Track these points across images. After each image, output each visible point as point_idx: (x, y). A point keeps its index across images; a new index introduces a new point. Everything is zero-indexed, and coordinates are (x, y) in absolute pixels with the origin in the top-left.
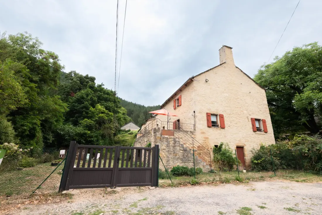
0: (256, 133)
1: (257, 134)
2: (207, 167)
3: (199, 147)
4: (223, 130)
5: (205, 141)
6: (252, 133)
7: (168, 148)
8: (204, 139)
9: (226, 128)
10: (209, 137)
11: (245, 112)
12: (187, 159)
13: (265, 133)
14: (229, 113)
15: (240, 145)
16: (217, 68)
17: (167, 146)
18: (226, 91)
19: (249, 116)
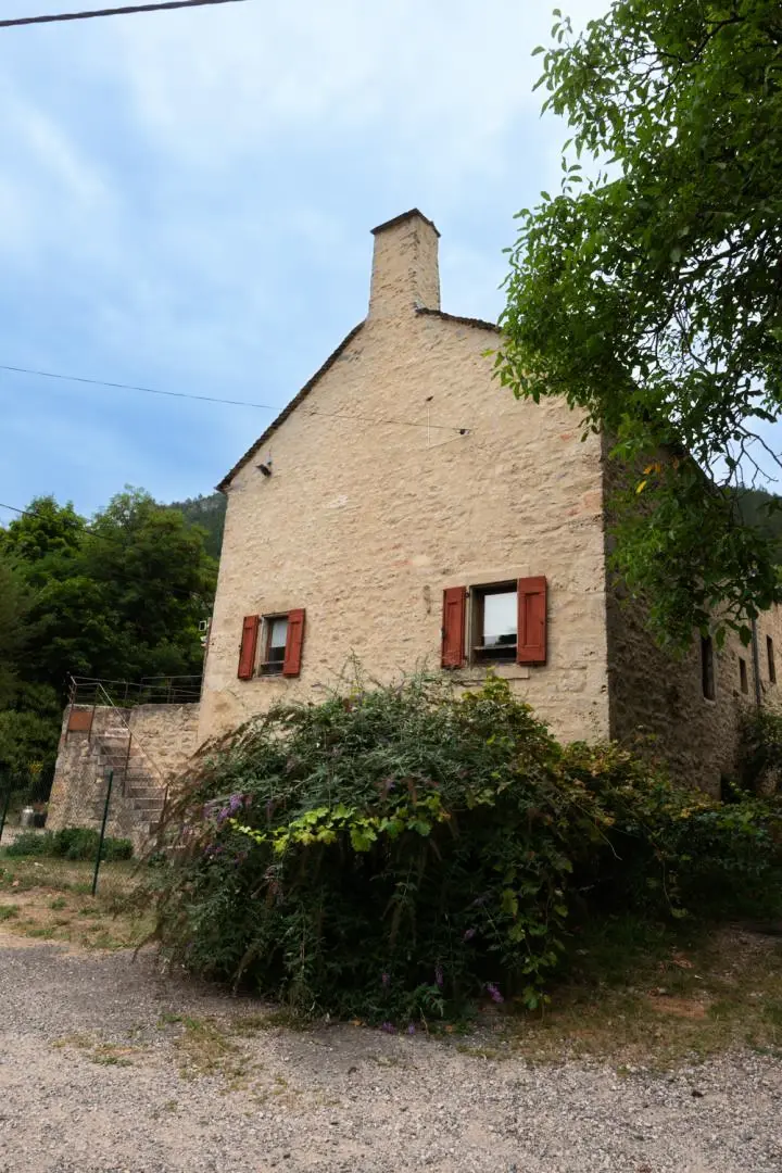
4: (293, 682)
7: (74, 769)
9: (303, 674)
11: (420, 562)
13: (525, 672)
14: (338, 591)
17: (74, 764)
18: (341, 480)
19: (440, 577)
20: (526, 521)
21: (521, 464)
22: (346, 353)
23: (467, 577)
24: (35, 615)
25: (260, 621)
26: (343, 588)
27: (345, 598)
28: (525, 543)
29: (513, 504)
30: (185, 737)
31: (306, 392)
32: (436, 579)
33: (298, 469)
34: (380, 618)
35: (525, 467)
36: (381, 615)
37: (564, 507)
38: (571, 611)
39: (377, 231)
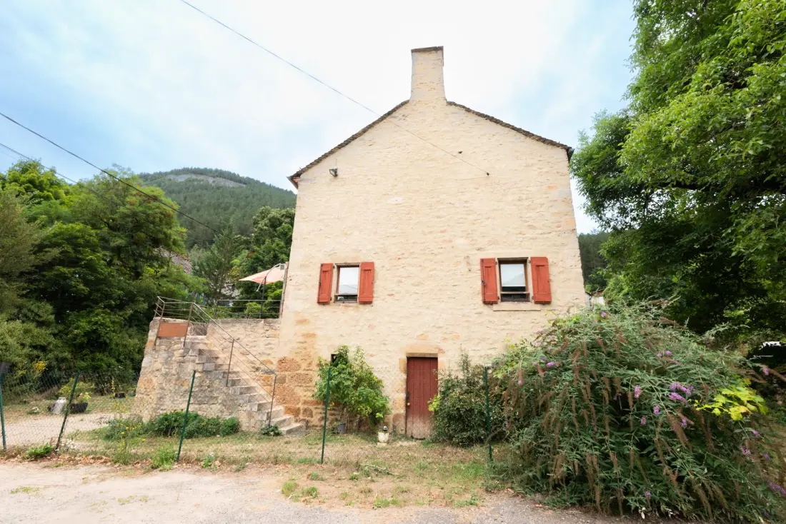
0: (495, 307)
1: (497, 313)
2: (259, 418)
3: (282, 361)
4: (368, 307)
5: (305, 345)
6: (479, 310)
7: (166, 367)
8: (302, 339)
9: (375, 302)
10: (318, 333)
11: (461, 242)
12: (207, 394)
13: (538, 307)
14: (399, 253)
15: (423, 349)
16: (377, 126)
17: (167, 362)
18: (396, 187)
19: (476, 252)
20: (531, 227)
21: (524, 197)
22: (394, 114)
23: (495, 253)
24: (40, 248)
25: (334, 267)
26: (404, 252)
27: (406, 258)
28: (531, 239)
29: (521, 217)
30: (267, 342)
31: (364, 131)
32: (473, 253)
33: (361, 176)
34: (434, 272)
35: (526, 199)
36: (435, 269)
37: (552, 223)
38: (562, 276)
39: (414, 51)
